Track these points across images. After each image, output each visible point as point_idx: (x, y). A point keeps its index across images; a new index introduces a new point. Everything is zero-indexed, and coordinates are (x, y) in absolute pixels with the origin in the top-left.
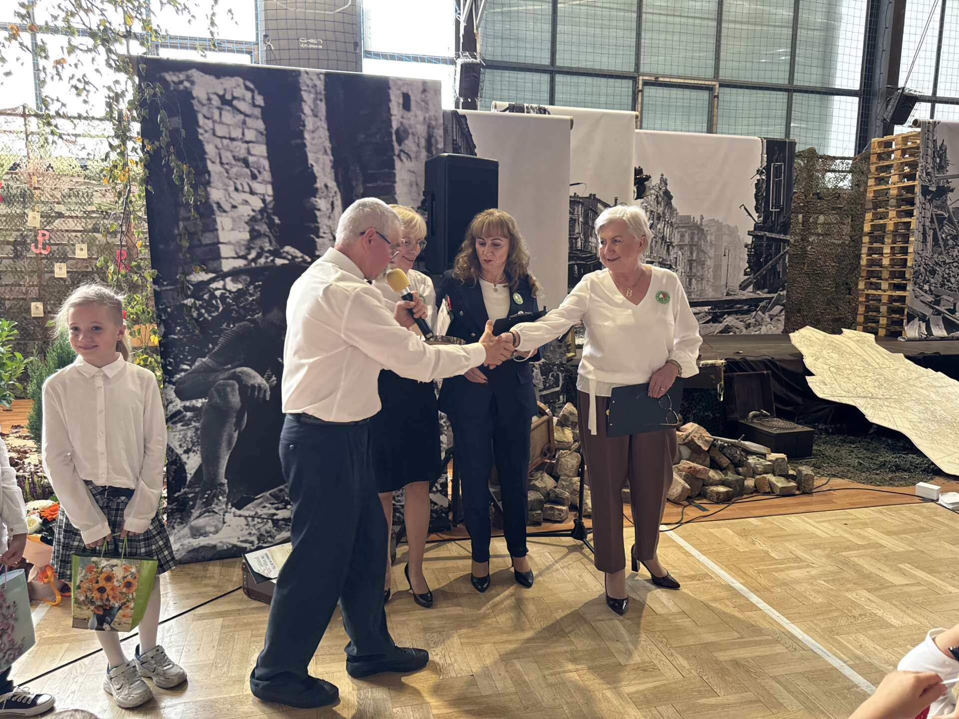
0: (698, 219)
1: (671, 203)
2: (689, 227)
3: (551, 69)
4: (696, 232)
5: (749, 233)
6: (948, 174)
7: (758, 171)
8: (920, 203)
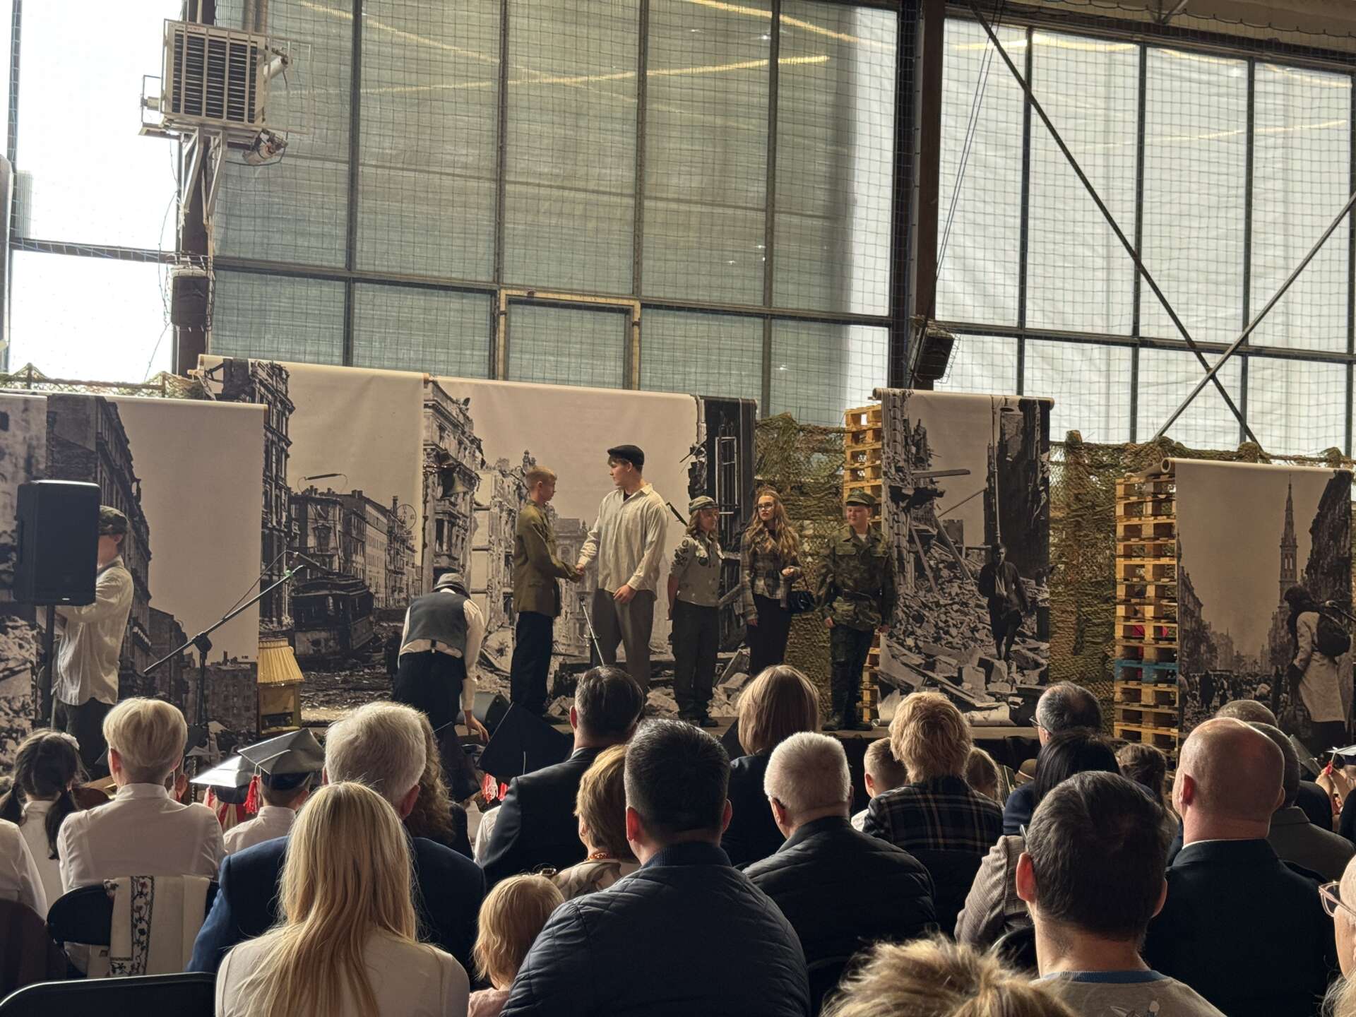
6: (931, 470)
7: (692, 449)
8: (889, 512)
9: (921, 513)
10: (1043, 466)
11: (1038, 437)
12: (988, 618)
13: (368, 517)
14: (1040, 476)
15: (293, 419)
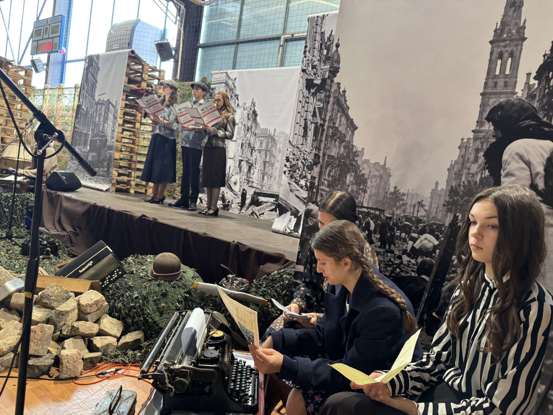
0: (272, 132)
1: (256, 119)
3: (235, 41)
8: (304, 97)
13: (110, 110)
15: (99, 73)
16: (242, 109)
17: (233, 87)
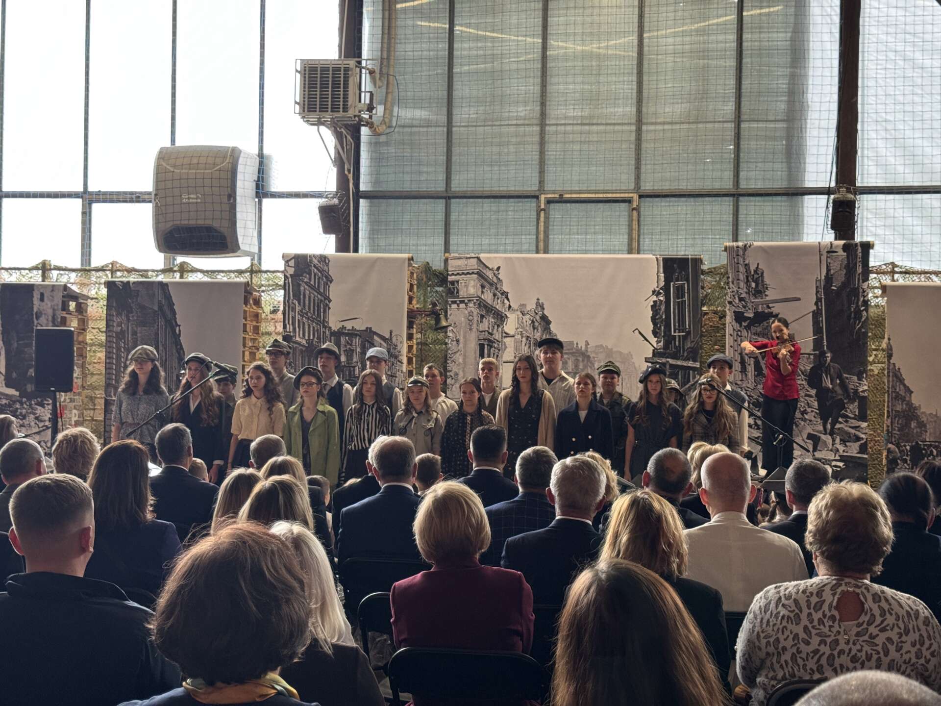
0: (582, 345)
1: (550, 328)
2: (572, 354)
3: (445, 195)
4: (581, 359)
5: (647, 360)
6: (768, 298)
7: (654, 292)
8: (734, 330)
9: (759, 329)
10: (864, 292)
11: (859, 270)
12: (816, 404)
14: (862, 299)
15: (332, 286)
16: (519, 313)
17: (495, 280)
